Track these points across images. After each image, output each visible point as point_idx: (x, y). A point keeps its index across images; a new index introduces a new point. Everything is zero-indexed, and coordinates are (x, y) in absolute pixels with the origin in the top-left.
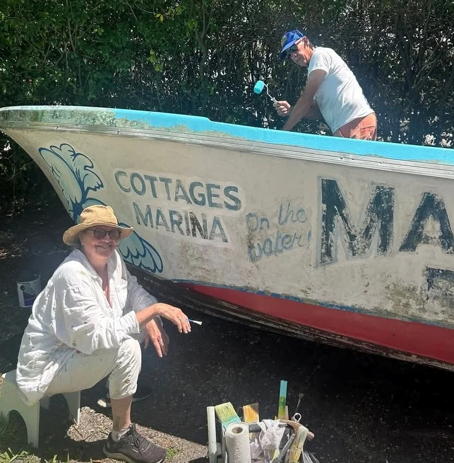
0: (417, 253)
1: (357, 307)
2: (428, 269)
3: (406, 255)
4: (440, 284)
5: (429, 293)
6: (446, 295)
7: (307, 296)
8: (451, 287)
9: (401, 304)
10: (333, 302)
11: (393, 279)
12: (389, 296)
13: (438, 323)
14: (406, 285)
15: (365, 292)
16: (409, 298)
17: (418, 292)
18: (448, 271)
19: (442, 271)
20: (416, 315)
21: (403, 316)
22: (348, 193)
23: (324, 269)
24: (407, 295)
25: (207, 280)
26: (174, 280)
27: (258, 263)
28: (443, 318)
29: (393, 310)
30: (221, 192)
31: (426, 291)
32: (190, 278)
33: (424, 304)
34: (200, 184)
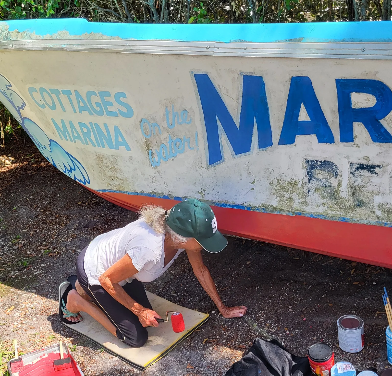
0: (295, 146)
1: (246, 204)
2: (308, 161)
3: (285, 148)
4: (320, 176)
5: (309, 186)
6: (326, 186)
7: (203, 197)
8: (330, 178)
9: (285, 199)
10: (225, 201)
11: (276, 175)
12: (274, 191)
13: (319, 216)
14: (288, 179)
15: (252, 189)
16: (291, 192)
17: (299, 186)
18: (326, 161)
19: (321, 161)
20: (299, 209)
21: (288, 211)
22: (221, 87)
23: (215, 169)
24: (290, 189)
25: (122, 189)
26: (100, 190)
27: (159, 169)
28: (324, 210)
29: (278, 205)
30: (112, 99)
31: (308, 184)
32: (110, 188)
33: (305, 198)
34: (94, 94)
